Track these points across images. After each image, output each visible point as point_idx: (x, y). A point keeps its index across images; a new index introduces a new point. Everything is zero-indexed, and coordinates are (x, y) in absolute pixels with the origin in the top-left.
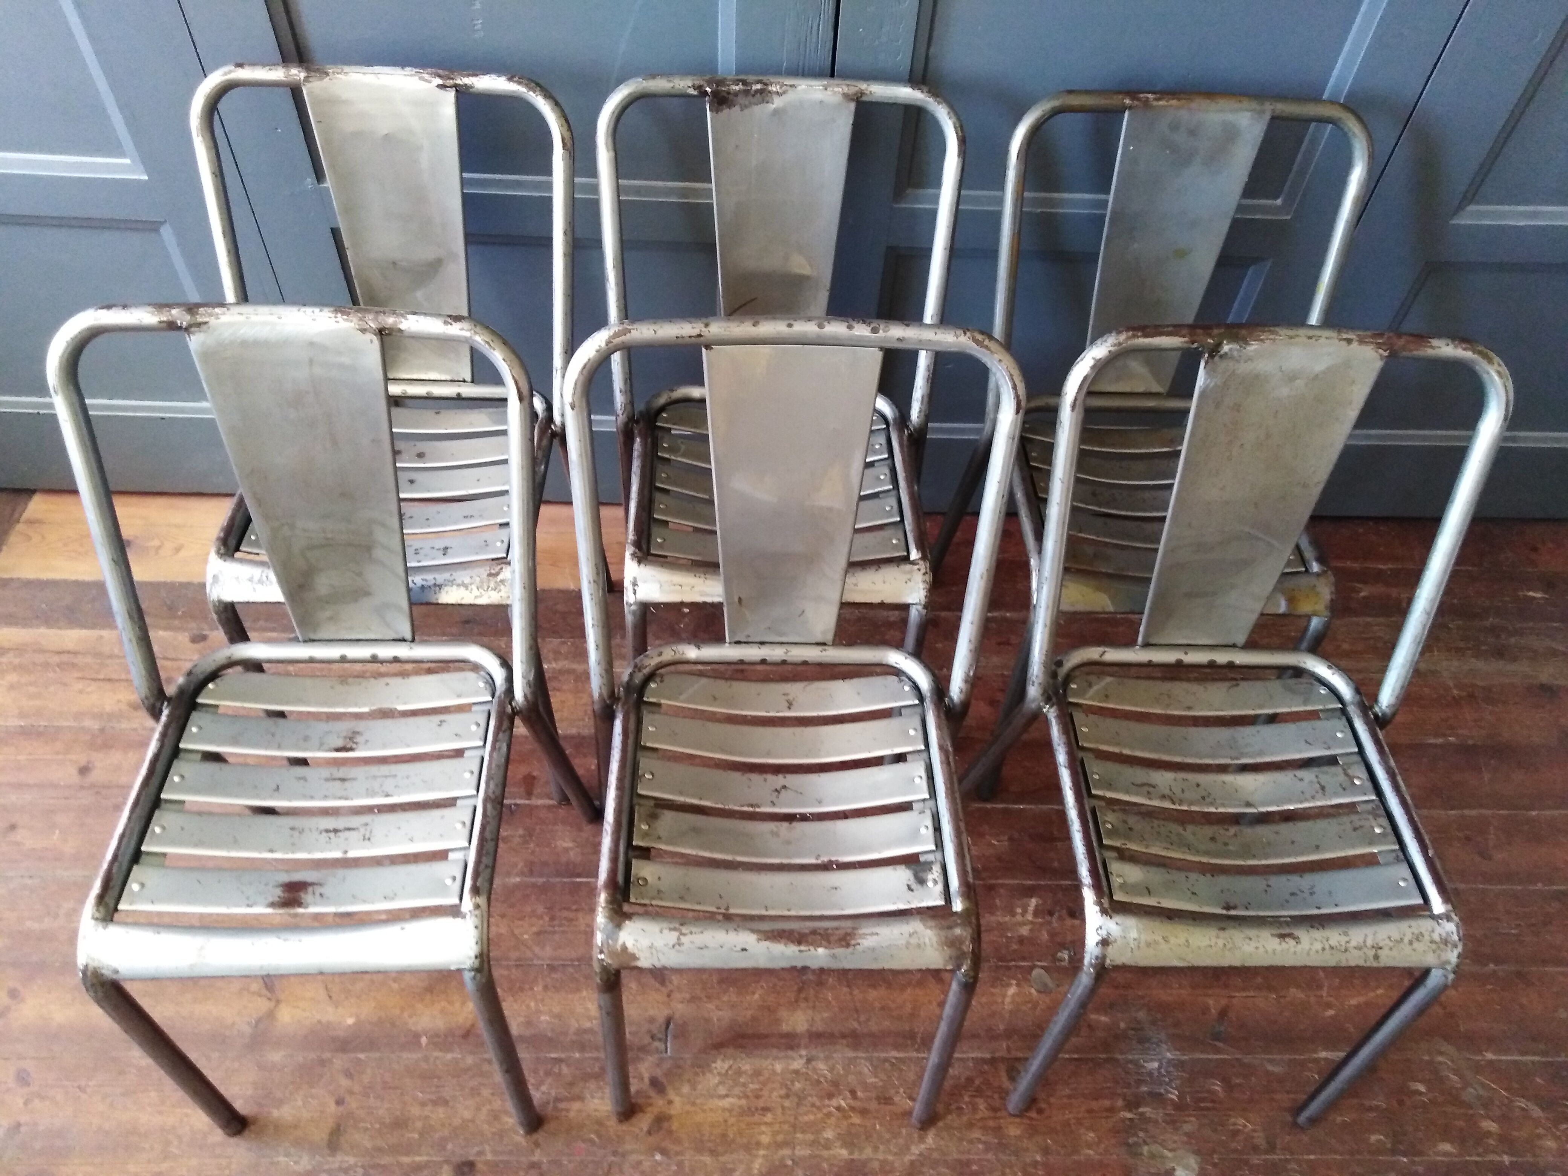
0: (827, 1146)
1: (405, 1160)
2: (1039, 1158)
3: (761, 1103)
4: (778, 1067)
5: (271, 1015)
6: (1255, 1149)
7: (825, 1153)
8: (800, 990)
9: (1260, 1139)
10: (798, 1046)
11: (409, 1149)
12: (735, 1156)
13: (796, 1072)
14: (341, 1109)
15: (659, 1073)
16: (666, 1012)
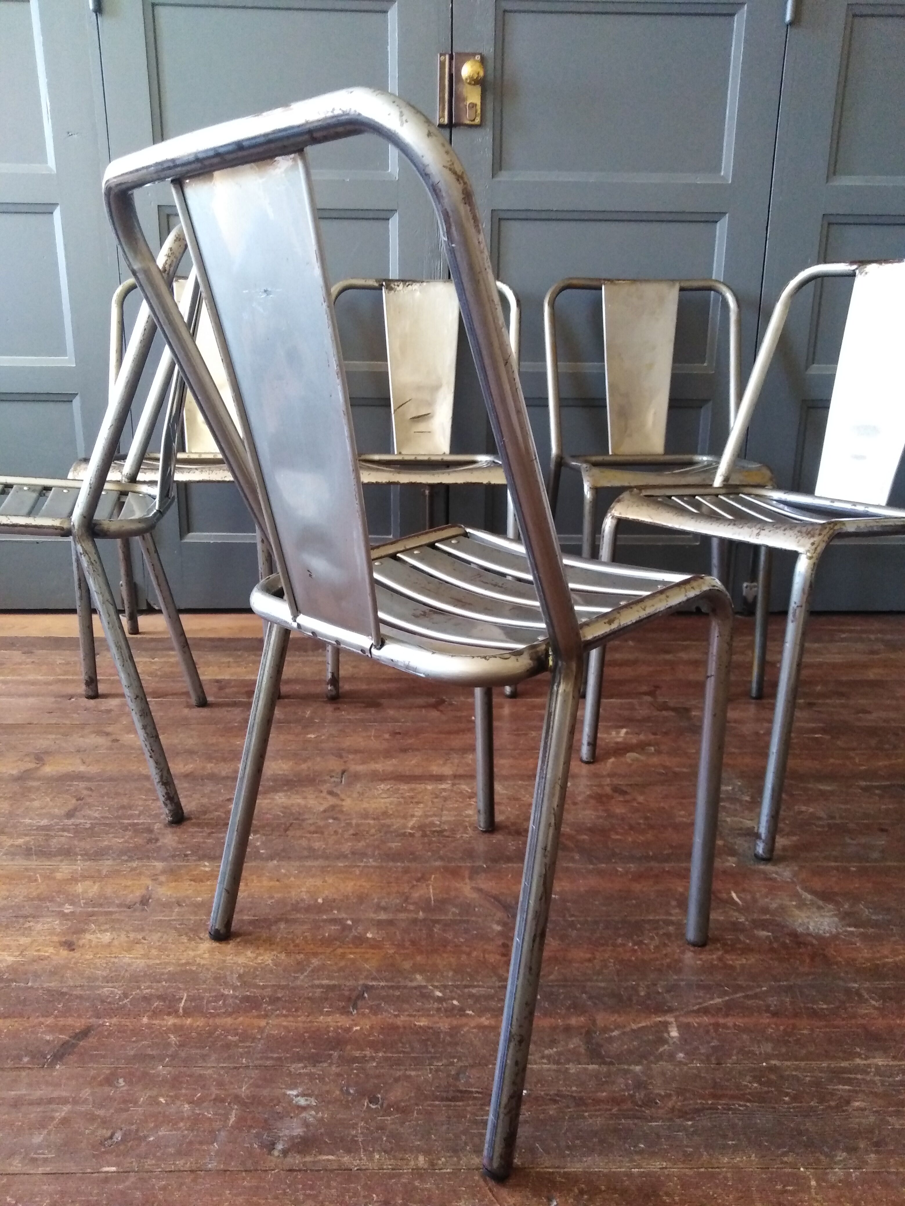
0: (468, 816)
1: (126, 821)
2: (641, 821)
3: (416, 800)
4: (429, 787)
5: (37, 769)
6: (820, 818)
7: (467, 819)
8: (447, 760)
9: (822, 814)
10: (446, 780)
11: (131, 817)
12: (394, 820)
13: (444, 790)
14: (79, 802)
15: (335, 790)
16: (343, 768)
